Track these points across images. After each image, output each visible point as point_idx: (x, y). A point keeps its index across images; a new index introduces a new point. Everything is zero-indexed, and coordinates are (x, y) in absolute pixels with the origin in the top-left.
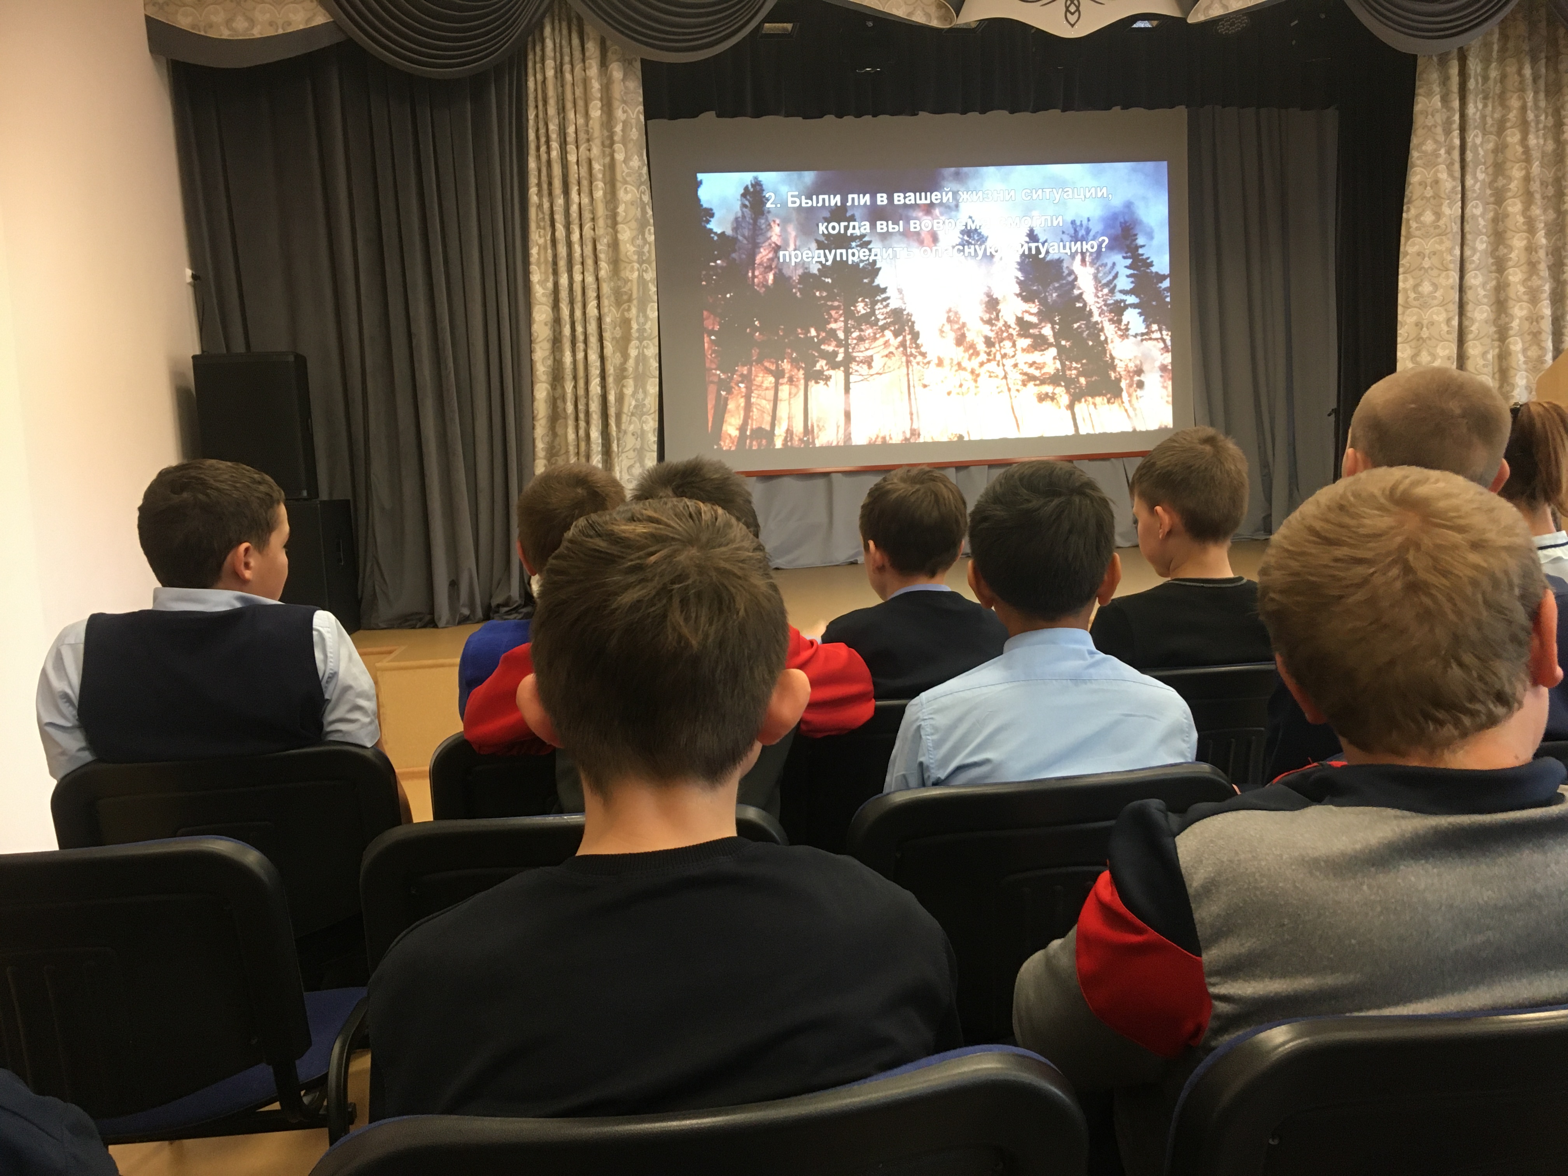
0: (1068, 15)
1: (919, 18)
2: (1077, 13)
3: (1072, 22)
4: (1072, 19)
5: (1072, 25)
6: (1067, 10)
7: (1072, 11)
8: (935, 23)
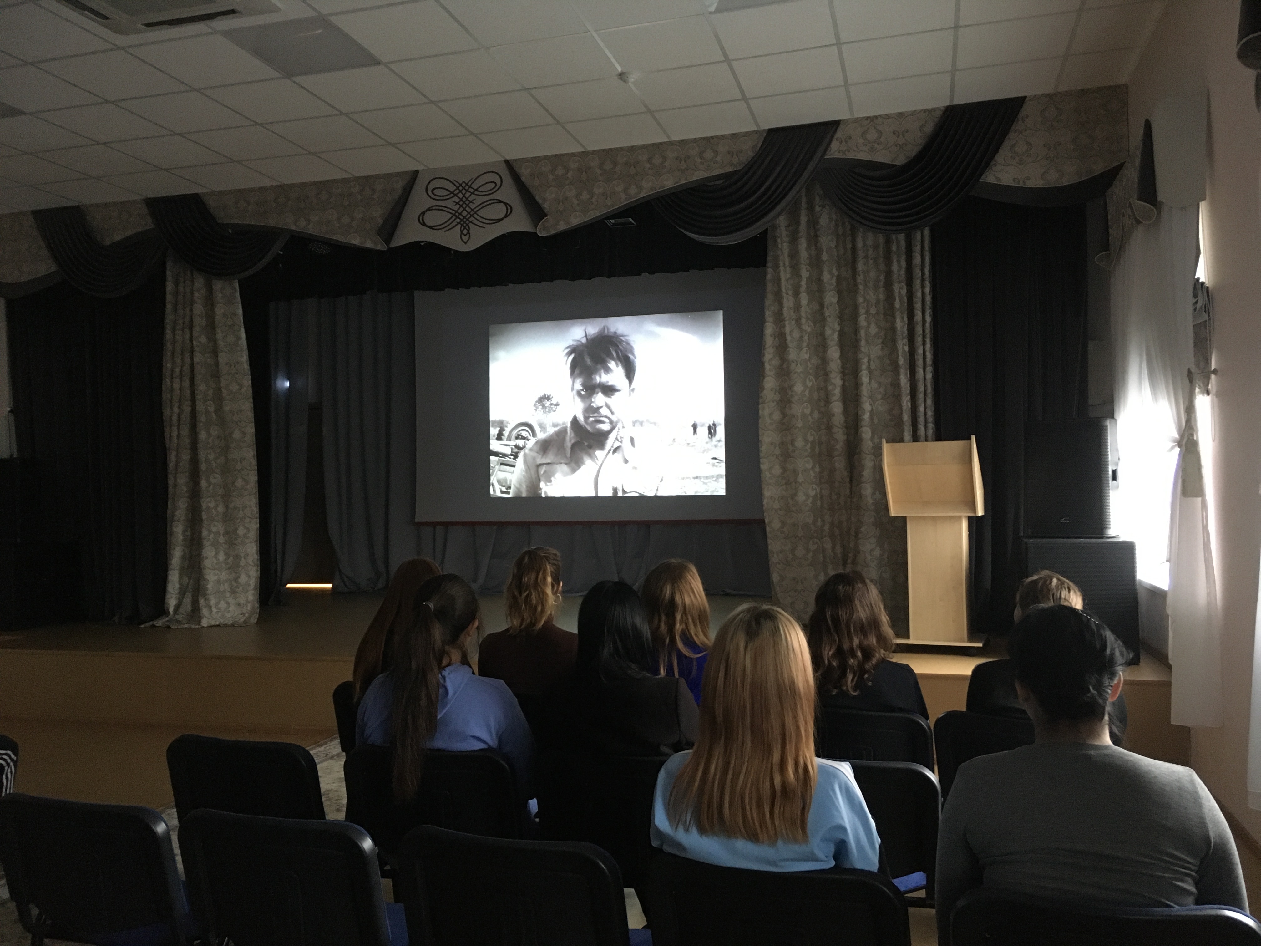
0: (463, 236)
1: (369, 245)
2: (468, 236)
3: (465, 241)
4: (465, 238)
5: (465, 243)
6: (462, 231)
7: (465, 233)
8: (379, 247)
